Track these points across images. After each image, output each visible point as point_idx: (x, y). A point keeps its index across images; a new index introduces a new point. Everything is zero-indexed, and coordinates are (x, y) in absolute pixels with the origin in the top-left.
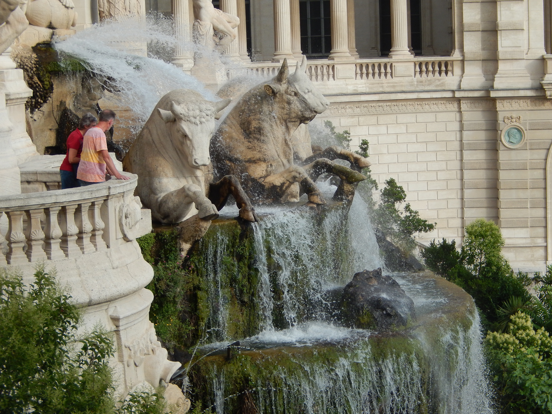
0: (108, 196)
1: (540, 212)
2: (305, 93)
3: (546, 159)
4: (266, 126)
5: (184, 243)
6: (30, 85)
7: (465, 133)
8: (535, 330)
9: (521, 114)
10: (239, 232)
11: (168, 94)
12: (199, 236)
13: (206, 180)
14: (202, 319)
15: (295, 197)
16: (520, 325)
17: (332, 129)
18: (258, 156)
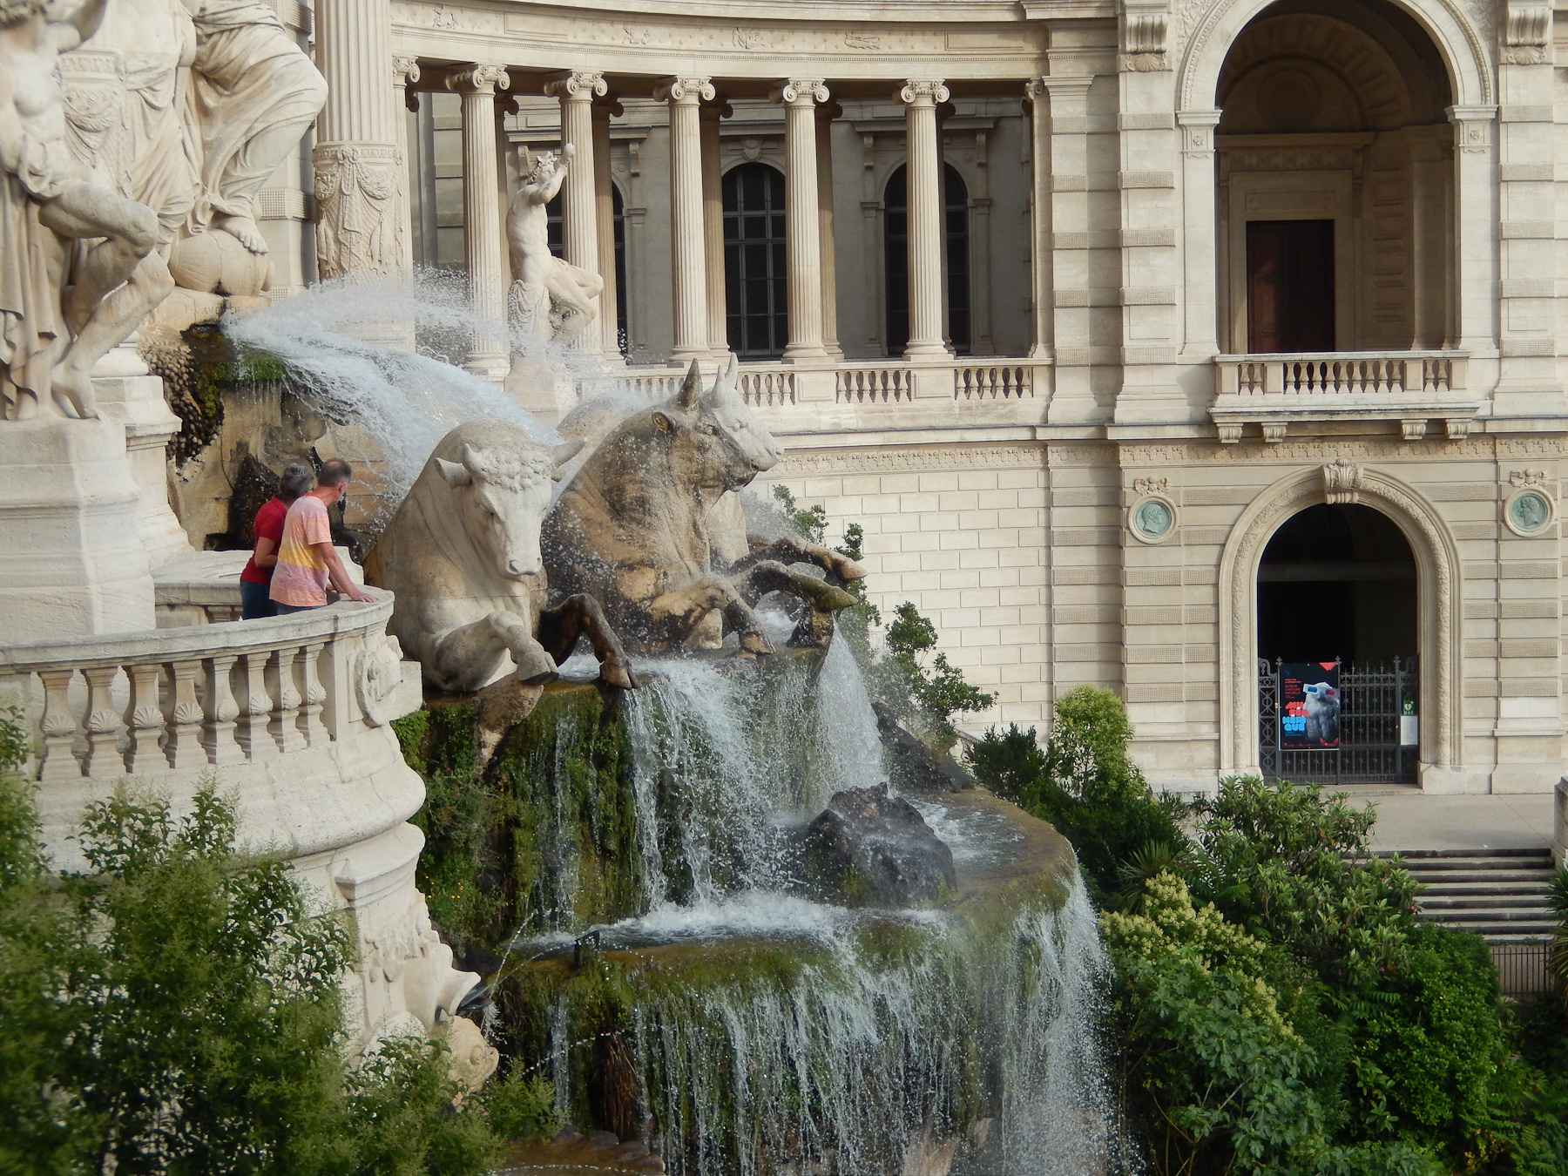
0: (332, 635)
1: (1207, 672)
2: (735, 430)
3: (1218, 566)
4: (656, 496)
5: (487, 732)
6: (177, 409)
7: (1056, 513)
8: (1197, 908)
9: (1170, 475)
10: (600, 708)
11: (459, 429)
12: (518, 718)
13: (533, 604)
14: (524, 885)
15: (710, 638)
16: (1166, 898)
17: (790, 502)
18: (638, 555)
